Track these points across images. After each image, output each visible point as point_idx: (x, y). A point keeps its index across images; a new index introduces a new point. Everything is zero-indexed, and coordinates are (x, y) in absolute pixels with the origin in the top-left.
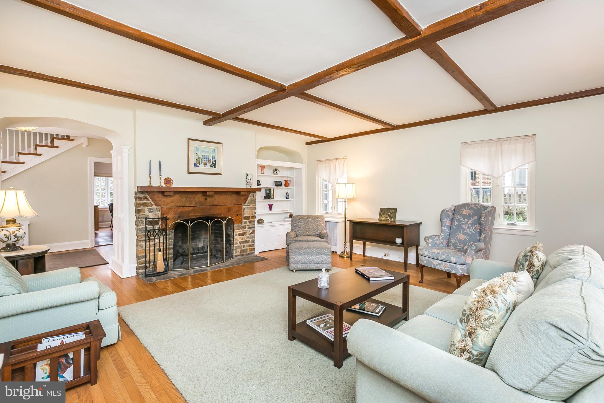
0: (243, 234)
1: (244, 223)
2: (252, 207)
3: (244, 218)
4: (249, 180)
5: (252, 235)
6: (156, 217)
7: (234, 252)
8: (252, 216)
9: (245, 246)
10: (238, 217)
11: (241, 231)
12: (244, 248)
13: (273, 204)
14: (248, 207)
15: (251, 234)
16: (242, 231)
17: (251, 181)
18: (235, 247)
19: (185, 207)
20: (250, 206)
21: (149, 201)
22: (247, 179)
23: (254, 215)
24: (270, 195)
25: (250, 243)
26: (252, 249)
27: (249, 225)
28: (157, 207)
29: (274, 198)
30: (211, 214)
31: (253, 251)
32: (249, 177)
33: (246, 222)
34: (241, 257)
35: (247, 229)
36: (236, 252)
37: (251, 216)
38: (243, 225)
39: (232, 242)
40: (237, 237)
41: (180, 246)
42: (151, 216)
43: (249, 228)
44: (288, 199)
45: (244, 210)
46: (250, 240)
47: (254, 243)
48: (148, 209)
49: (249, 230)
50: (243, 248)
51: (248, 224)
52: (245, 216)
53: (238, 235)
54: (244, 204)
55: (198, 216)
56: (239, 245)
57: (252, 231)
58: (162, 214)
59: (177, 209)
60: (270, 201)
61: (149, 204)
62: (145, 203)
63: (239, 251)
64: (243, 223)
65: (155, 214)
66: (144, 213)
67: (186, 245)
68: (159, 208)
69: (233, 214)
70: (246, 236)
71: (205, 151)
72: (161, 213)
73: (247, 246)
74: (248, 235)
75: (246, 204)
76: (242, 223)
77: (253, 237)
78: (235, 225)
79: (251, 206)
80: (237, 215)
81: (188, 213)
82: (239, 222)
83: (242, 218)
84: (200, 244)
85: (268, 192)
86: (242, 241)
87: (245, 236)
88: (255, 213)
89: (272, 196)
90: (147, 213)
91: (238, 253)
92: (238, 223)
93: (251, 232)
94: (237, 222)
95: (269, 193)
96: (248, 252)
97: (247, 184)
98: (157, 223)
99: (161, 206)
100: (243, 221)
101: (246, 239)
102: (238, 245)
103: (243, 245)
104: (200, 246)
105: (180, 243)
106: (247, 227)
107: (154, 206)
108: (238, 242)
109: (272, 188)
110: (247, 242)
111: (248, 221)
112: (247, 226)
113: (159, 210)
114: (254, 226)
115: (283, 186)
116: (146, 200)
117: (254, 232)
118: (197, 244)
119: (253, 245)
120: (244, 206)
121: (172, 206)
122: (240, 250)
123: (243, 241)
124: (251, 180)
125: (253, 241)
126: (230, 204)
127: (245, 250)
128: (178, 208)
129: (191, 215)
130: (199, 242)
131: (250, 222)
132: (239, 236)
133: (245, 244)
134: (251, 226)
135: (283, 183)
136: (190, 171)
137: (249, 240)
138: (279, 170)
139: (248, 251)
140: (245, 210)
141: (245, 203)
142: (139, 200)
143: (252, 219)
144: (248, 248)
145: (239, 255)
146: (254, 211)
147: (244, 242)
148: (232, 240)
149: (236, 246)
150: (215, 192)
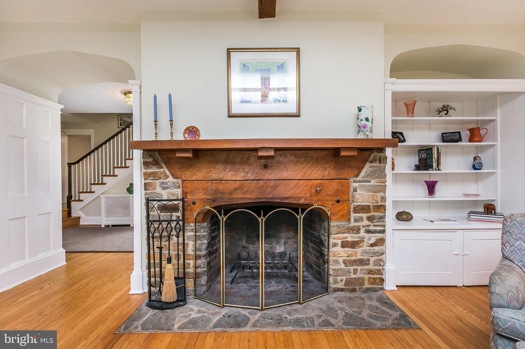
0: (353, 245)
1: (356, 221)
2: (374, 186)
3: (354, 208)
4: (364, 120)
5: (376, 248)
6: (173, 198)
7: (331, 280)
8: (377, 206)
9: (359, 271)
10: (338, 207)
11: (346, 238)
12: (355, 276)
13: (436, 182)
14: (365, 186)
15: (372, 245)
16: (350, 237)
17: (369, 124)
18: (334, 270)
19: (223, 182)
20: (370, 182)
21: (162, 170)
22: (360, 119)
23: (383, 203)
24: (428, 161)
25: (371, 267)
26: (377, 281)
27: (369, 226)
28: (175, 180)
29: (441, 167)
30: (276, 196)
31: (378, 284)
32: (363, 115)
33: (361, 219)
34: (349, 295)
35: (362, 233)
36: (336, 282)
37: (374, 206)
38: (353, 224)
39: (326, 257)
40: (338, 249)
41: (244, 247)
42: (165, 195)
43: (368, 232)
44: (480, 169)
45: (355, 190)
46: (372, 260)
47: (381, 268)
48: (160, 182)
49: (367, 236)
50: (353, 276)
51: (366, 222)
52: (356, 204)
53: (340, 244)
54: (355, 179)
55: (250, 199)
56: (343, 266)
57: (377, 240)
58: (185, 194)
59: (209, 184)
60: (430, 175)
61: (162, 174)
62: (155, 172)
63: (344, 282)
64: (352, 219)
65: (170, 193)
66: (155, 189)
67: (255, 246)
68: (179, 182)
69: (327, 198)
70: (361, 249)
71: (262, 69)
72: (183, 191)
73: (364, 271)
74: (365, 247)
75: (359, 178)
76: (349, 219)
77: (378, 252)
78: (332, 224)
79: (373, 182)
80: (338, 201)
81: (231, 193)
82: (343, 216)
83: (349, 208)
84: (278, 247)
85: (424, 156)
86: (350, 260)
87: (359, 251)
88: (383, 199)
89: (435, 165)
90: (159, 190)
91: (341, 285)
92: (339, 220)
93: (372, 241)
94: (338, 217)
95: (426, 159)
96: (367, 285)
97: (359, 132)
98: (175, 209)
99: (182, 179)
100: (353, 216)
101: (359, 257)
102: (339, 267)
103: (352, 268)
104: (279, 251)
105: (244, 241)
106: (362, 230)
107: (171, 179)
108: (341, 260)
109: (434, 146)
110: (362, 262)
111: (365, 215)
112: (363, 226)
113: (177, 185)
114: (382, 229)
115: (464, 143)
116: (158, 168)
117: (381, 242)
118: (272, 247)
119: (379, 272)
120: (355, 182)
121: (201, 179)
122: (344, 278)
123: (353, 258)
124: (367, 119)
125: (380, 262)
126: (320, 178)
127: (360, 281)
128: (212, 183)
129: (235, 196)
130: (277, 244)
131: (370, 219)
132: (343, 246)
133: (359, 268)
134: (372, 228)
135: (465, 134)
136: (234, 111)
137: (369, 260)
138: (453, 106)
139: (366, 283)
140: (358, 192)
141: (357, 176)
142: (146, 167)
143: (374, 211)
144: (366, 277)
145: (342, 290)
146: (380, 194)
147: (355, 261)
148: (326, 253)
149: (334, 267)
150: (276, 150)
